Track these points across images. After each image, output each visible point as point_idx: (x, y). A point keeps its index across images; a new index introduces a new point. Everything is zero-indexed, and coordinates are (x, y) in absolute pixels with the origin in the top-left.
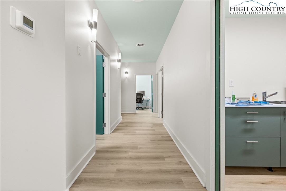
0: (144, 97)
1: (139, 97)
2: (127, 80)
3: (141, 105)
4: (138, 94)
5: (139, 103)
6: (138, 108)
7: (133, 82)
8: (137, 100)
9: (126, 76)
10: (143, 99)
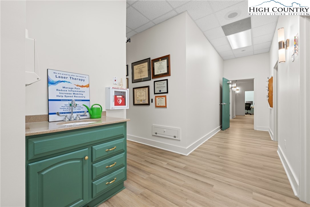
0: (251, 106)
1: (248, 106)
2: (238, 95)
3: (249, 111)
4: (246, 104)
5: (247, 110)
6: (247, 113)
7: (242, 96)
8: (246, 108)
9: (237, 92)
10: (251, 107)
